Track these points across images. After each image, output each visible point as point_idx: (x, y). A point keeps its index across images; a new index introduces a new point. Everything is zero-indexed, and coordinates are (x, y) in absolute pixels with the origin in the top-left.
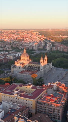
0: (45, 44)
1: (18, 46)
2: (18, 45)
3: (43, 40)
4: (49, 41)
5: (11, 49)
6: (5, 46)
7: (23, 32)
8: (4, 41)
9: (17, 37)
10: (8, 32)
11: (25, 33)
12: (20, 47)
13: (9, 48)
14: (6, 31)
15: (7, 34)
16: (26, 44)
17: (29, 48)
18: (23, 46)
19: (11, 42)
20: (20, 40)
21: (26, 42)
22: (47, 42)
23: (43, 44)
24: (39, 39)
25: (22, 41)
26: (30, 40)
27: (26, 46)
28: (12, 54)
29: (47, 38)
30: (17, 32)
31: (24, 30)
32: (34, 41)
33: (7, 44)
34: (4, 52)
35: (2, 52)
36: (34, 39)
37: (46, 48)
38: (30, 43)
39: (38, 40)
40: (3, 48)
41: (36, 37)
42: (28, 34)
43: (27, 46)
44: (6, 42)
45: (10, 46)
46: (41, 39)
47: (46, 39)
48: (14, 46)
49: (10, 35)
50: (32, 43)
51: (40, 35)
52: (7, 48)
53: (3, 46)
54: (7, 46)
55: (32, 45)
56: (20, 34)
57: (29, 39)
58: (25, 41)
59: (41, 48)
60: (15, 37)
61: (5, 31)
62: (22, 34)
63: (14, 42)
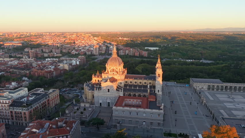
0: (106, 48)
1: (70, 51)
2: (69, 49)
3: (101, 42)
4: (110, 44)
5: (61, 55)
6: (51, 51)
7: (71, 34)
8: (47, 44)
9: (64, 39)
10: (51, 35)
11: (74, 36)
12: (73, 51)
13: (57, 54)
14: (48, 34)
15: (50, 36)
16: (80, 48)
17: (87, 53)
18: (77, 51)
19: (59, 46)
20: (71, 43)
21: (79, 46)
22: (108, 45)
23: (104, 48)
24: (96, 42)
25: (74, 44)
26: (84, 43)
27: (80, 50)
28: (65, 62)
29: (106, 41)
30: (63, 35)
31: (72, 32)
32: (90, 44)
33: (53, 48)
34: (52, 59)
35: (49, 59)
36: (89, 42)
37: (110, 52)
38: (85, 46)
39: (94, 43)
40: (49, 54)
41: (91, 40)
42: (78, 36)
43: (83, 50)
44: (50, 45)
45: (58, 51)
46: (99, 42)
47: (104, 42)
48: (64, 51)
49: (54, 38)
50: (89, 47)
51: (95, 37)
52: (54, 54)
53: (47, 51)
54: (53, 50)
55: (89, 49)
56: (68, 37)
57: (82, 42)
58: (77, 44)
59: (103, 52)
60: (62, 39)
61: (46, 34)
62: (71, 36)
63: (63, 45)
